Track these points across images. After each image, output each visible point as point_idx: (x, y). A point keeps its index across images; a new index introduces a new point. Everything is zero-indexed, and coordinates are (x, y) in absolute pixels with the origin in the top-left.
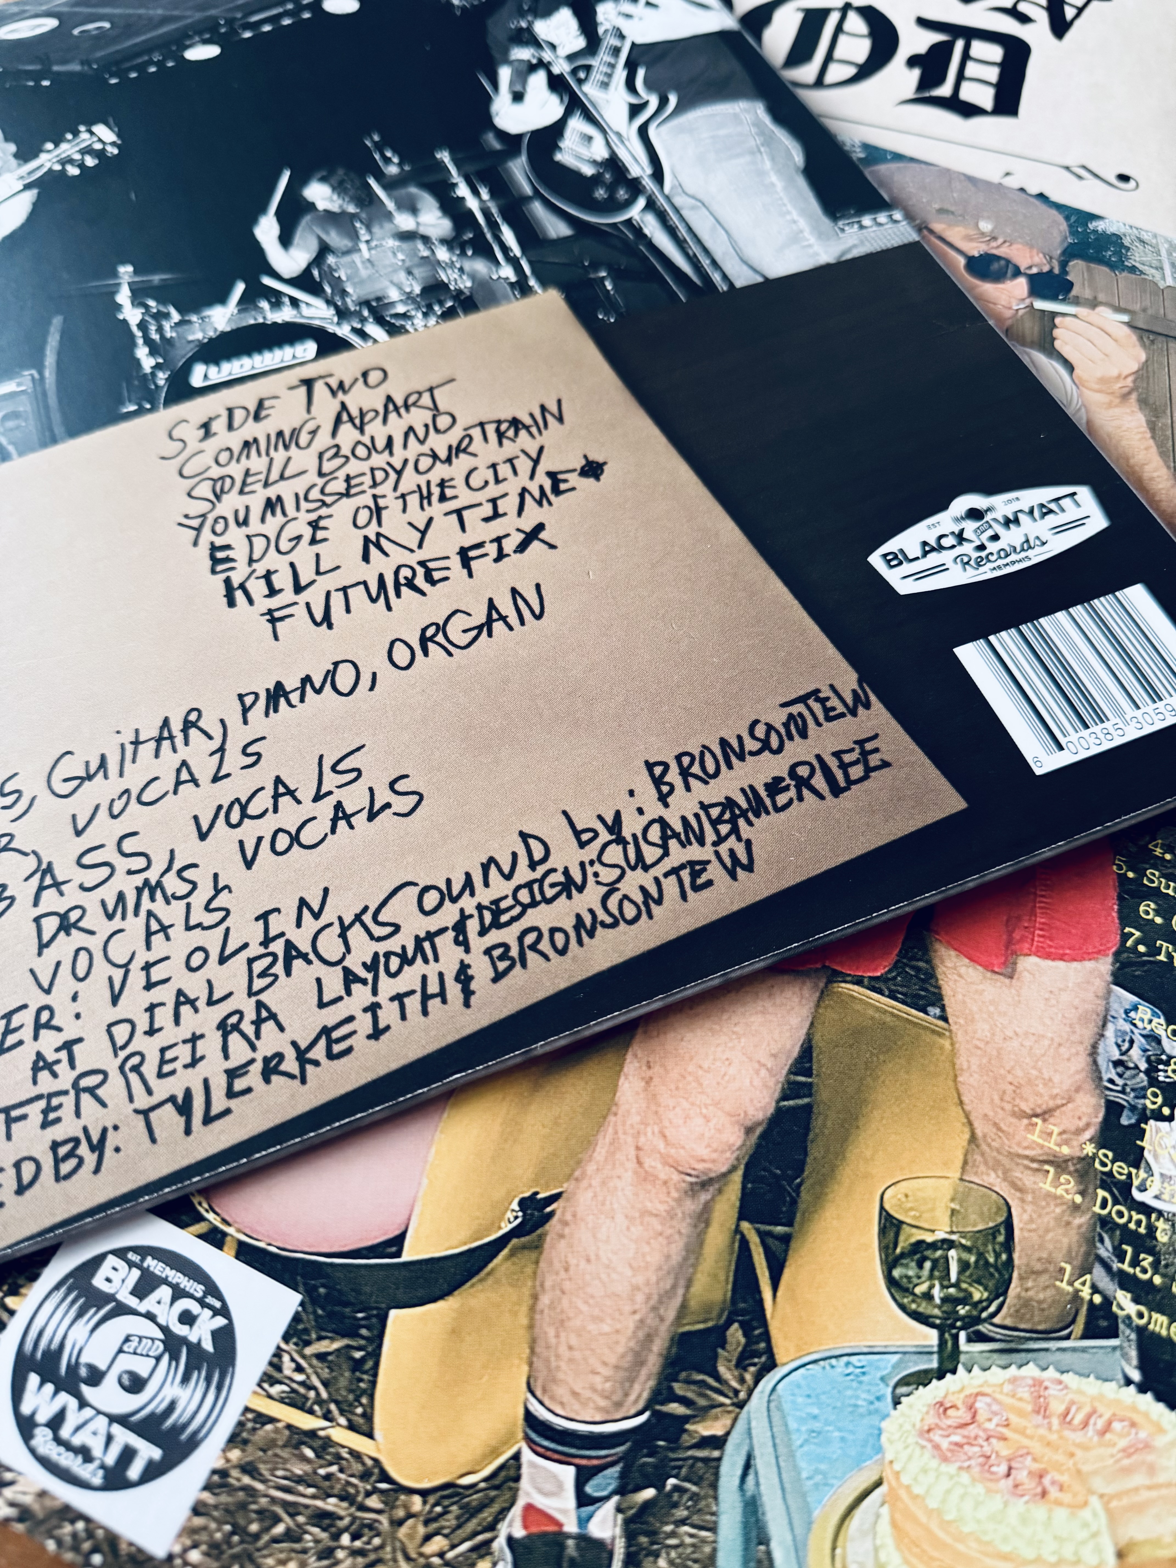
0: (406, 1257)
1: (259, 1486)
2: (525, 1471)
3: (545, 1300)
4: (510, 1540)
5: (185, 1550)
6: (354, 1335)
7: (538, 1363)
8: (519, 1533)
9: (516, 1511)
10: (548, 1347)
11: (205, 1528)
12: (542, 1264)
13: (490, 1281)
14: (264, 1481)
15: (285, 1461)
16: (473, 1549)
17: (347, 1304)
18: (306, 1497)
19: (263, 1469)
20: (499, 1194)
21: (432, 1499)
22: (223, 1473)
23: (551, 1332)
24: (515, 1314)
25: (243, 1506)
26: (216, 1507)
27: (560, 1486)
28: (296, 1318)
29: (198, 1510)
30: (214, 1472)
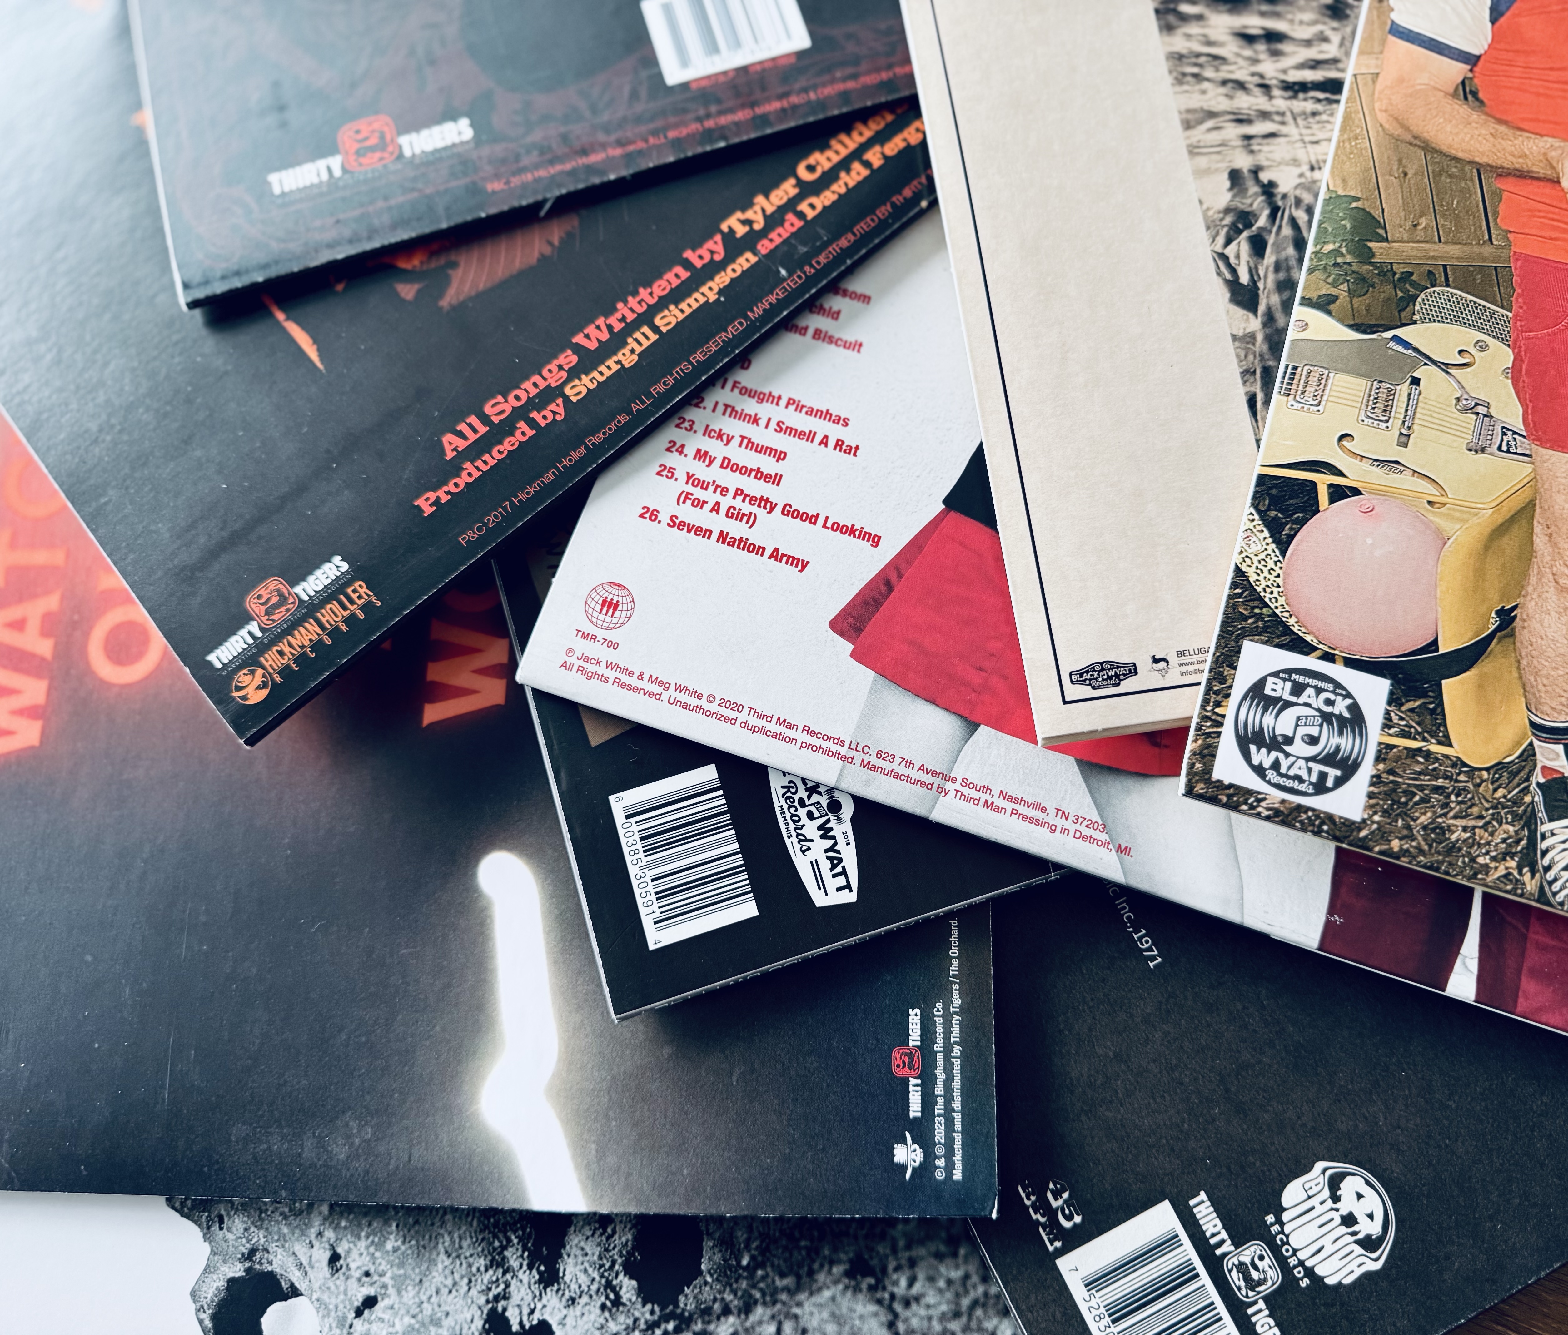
0: (1441, 651)
1: (1400, 780)
2: (1537, 750)
3: (1524, 662)
4: (1538, 784)
5: (1371, 817)
6: (1427, 696)
7: (1530, 696)
8: (1542, 780)
9: (1538, 770)
10: (1532, 687)
11: (1378, 804)
12: (1518, 644)
13: (1491, 657)
14: (1402, 777)
15: (1409, 765)
16: (1520, 792)
17: (1417, 681)
18: (1425, 780)
19: (1400, 771)
20: (1483, 609)
21: (1492, 772)
22: (1378, 776)
23: (1532, 679)
24: (1510, 672)
25: (1394, 790)
26: (1380, 793)
27: (1558, 755)
28: (1391, 693)
29: (1371, 796)
30: (1373, 777)
